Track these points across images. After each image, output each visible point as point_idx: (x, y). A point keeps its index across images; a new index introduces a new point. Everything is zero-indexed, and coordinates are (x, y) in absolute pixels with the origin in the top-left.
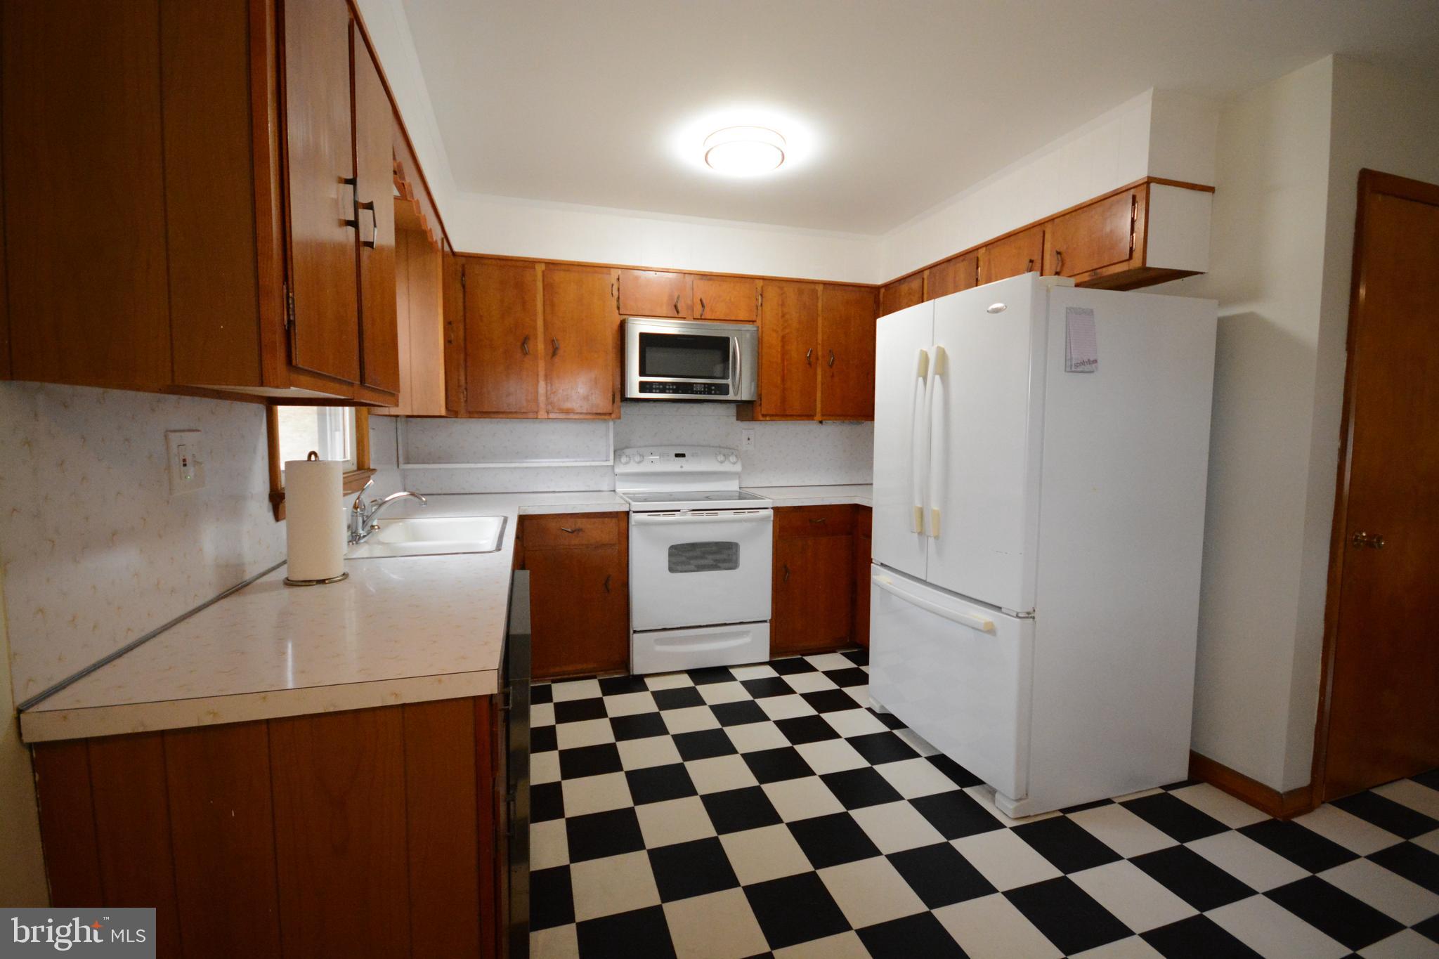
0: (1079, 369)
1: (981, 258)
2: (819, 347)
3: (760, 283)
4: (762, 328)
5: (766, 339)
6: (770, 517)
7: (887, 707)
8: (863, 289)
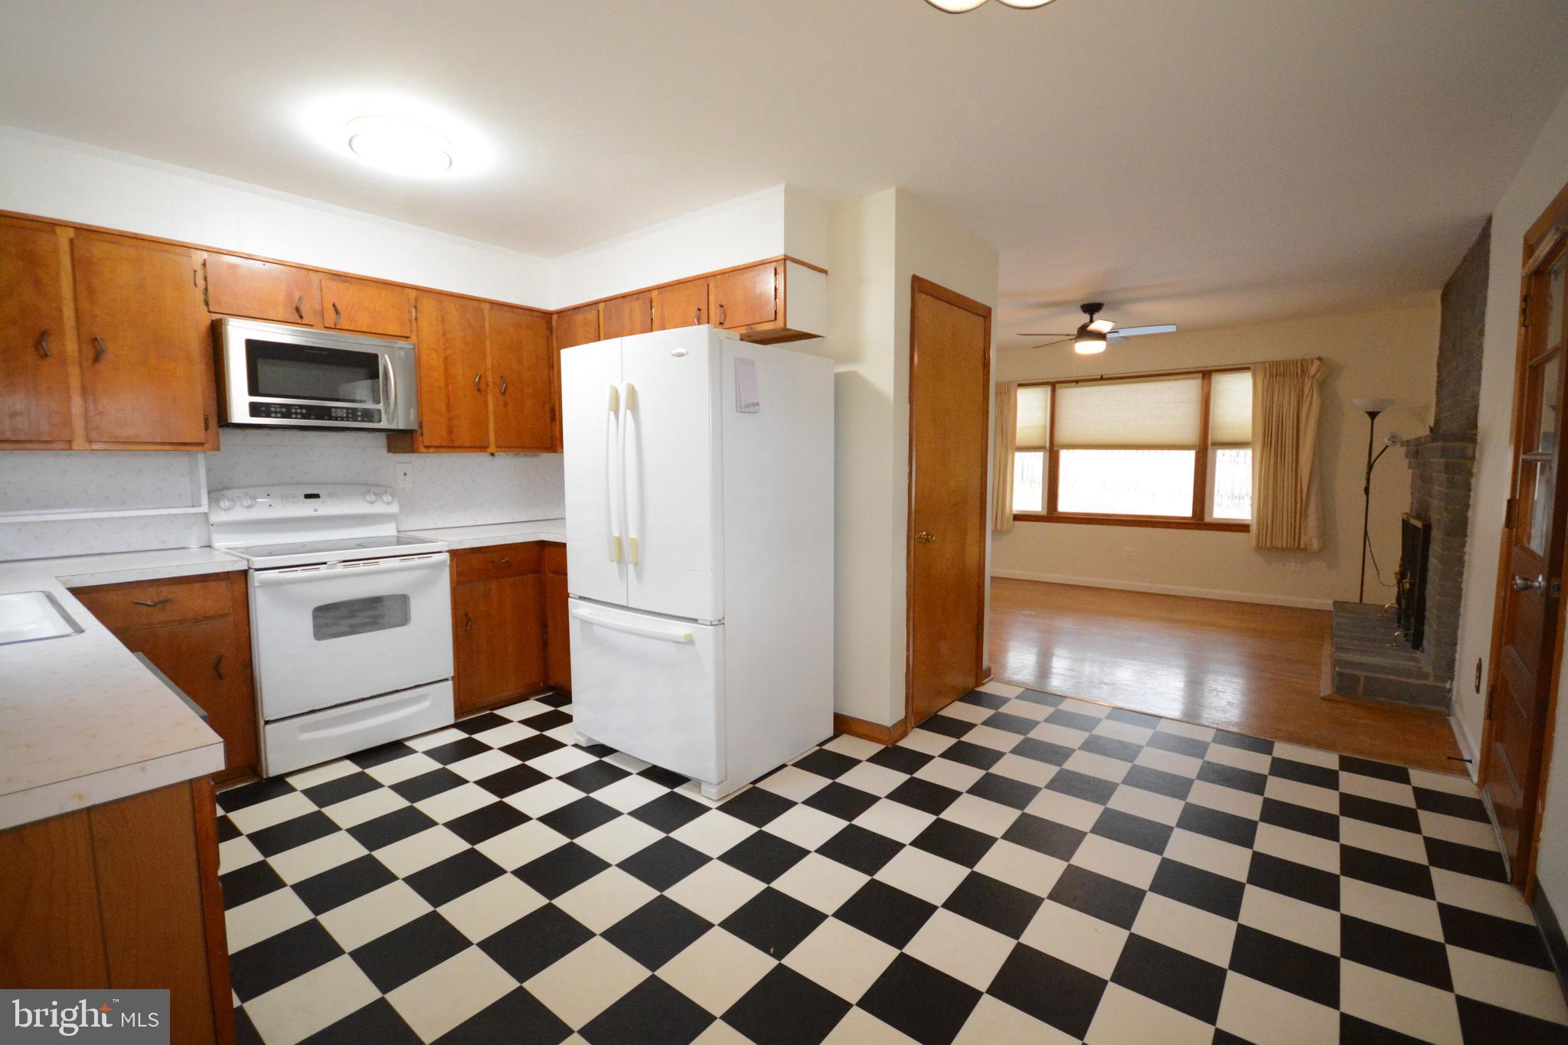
0: (746, 410)
1: (654, 300)
2: (489, 374)
3: (413, 294)
4: (418, 346)
5: (424, 358)
6: (446, 561)
7: (595, 738)
8: (535, 314)
